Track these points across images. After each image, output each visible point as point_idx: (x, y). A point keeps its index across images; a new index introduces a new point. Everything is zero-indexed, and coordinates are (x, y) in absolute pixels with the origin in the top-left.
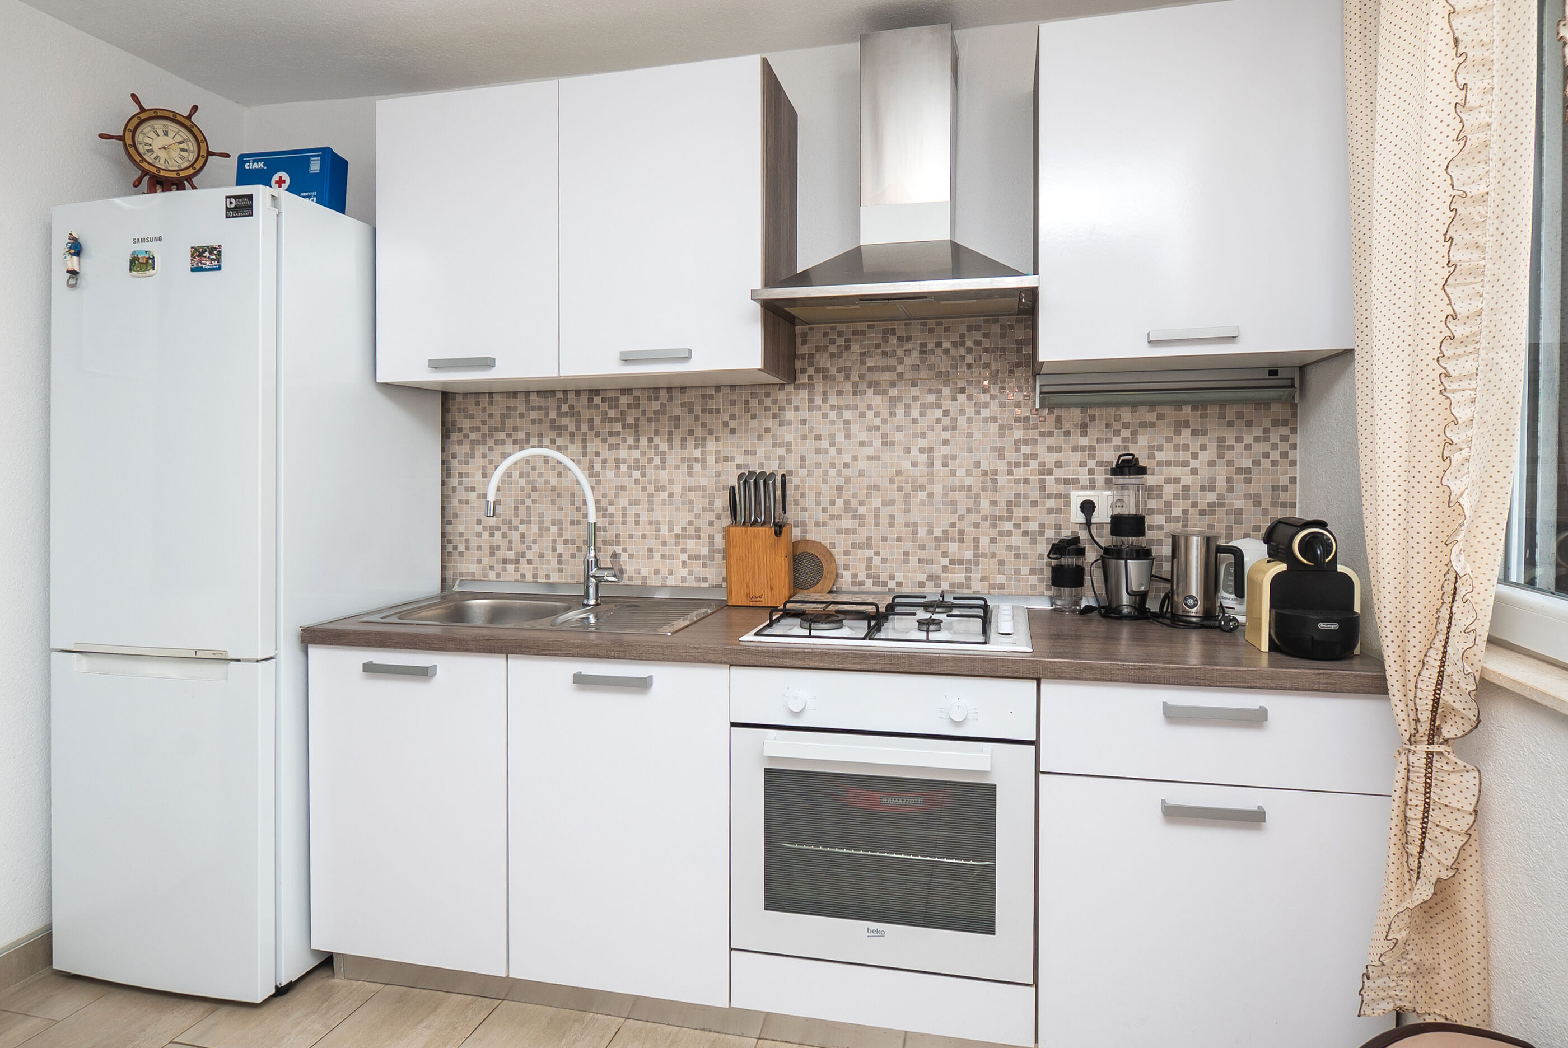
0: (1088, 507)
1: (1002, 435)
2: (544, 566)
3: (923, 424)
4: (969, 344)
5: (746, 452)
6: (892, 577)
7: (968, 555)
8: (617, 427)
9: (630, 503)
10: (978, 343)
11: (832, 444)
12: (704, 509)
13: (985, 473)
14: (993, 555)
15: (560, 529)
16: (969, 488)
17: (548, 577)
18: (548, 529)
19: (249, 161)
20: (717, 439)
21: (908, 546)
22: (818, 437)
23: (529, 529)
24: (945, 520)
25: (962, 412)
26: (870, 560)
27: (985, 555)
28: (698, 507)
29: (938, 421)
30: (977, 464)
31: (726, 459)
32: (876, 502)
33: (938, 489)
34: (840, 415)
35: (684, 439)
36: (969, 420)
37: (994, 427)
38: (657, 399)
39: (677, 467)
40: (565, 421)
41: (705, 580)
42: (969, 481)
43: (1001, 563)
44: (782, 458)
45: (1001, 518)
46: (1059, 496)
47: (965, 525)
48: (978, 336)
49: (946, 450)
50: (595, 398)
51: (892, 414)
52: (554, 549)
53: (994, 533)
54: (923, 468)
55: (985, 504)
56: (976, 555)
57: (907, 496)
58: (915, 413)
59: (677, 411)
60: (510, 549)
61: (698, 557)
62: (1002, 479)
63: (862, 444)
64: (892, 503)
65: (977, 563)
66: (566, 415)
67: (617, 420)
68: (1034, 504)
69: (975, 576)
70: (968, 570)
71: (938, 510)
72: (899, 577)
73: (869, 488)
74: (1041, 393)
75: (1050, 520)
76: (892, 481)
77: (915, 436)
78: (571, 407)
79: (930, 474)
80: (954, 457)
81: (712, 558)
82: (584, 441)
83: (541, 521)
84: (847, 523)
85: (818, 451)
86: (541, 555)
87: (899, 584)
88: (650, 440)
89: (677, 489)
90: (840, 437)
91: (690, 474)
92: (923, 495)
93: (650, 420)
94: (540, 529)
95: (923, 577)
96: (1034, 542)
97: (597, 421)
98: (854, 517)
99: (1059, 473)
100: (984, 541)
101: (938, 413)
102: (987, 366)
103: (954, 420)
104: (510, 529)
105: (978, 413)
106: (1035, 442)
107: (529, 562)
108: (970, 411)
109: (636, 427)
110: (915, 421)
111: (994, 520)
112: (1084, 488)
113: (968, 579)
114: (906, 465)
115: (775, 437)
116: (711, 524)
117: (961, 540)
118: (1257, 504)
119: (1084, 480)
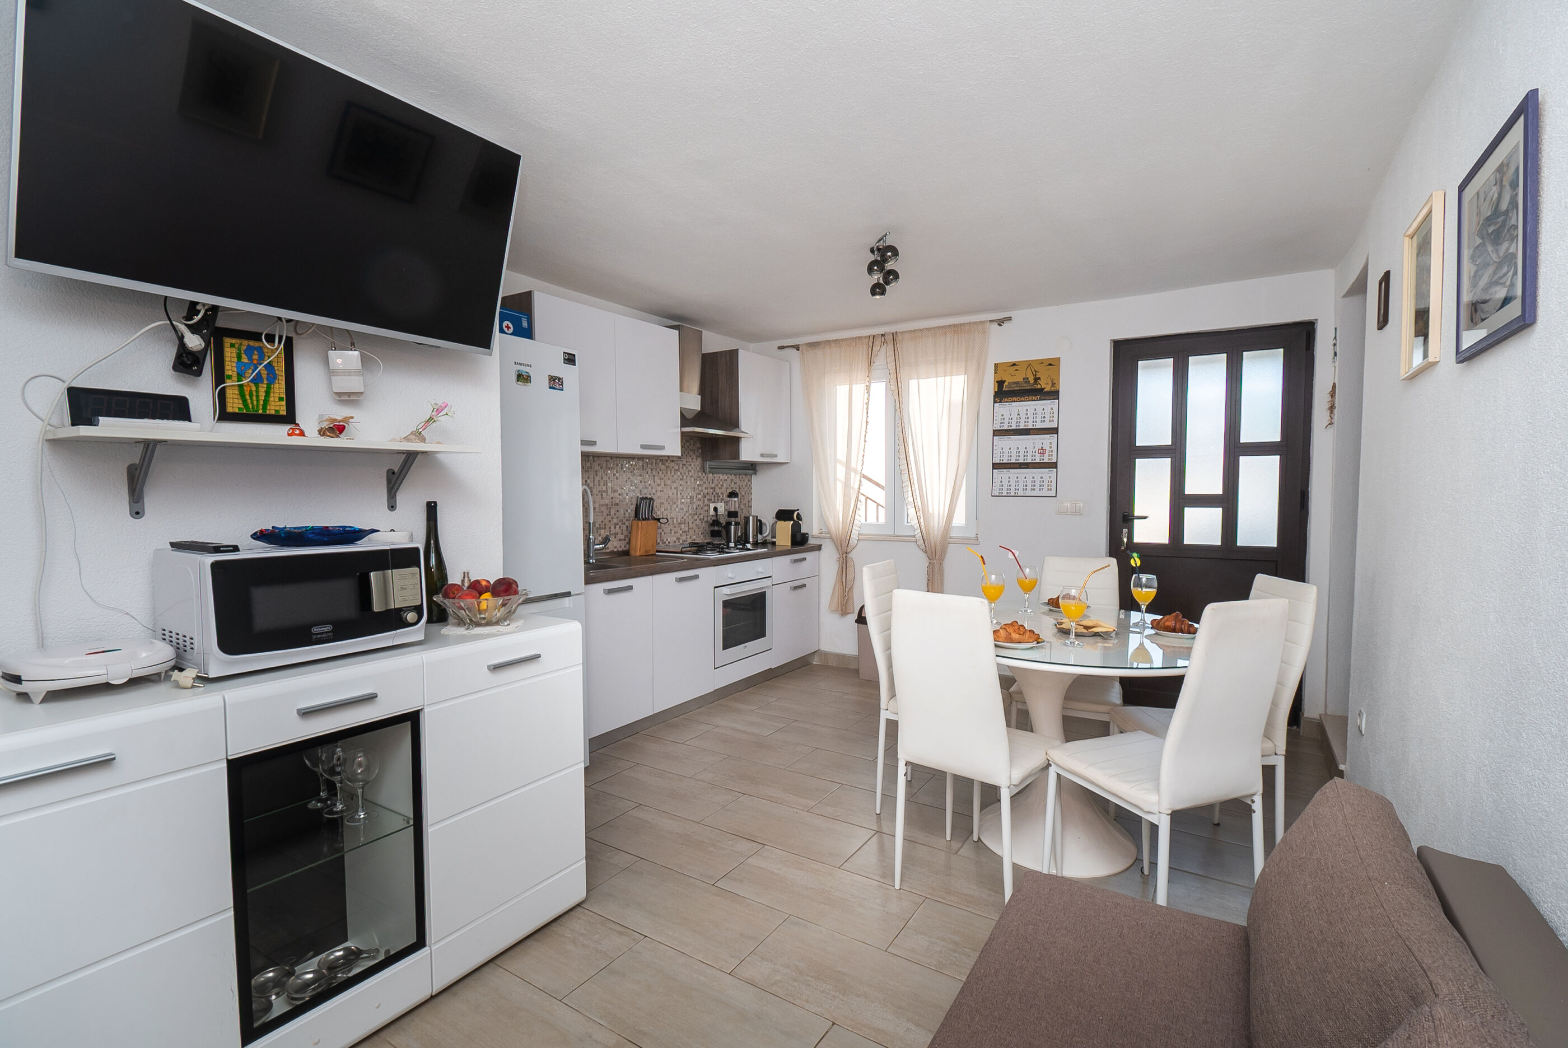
0: (716, 509)
1: (694, 483)
6: (667, 540)
7: (686, 529)
10: (688, 447)
12: (607, 515)
13: (690, 497)
14: (692, 528)
16: (686, 503)
20: (611, 481)
21: (671, 527)
22: (646, 482)
24: (680, 516)
25: (685, 474)
26: (661, 533)
27: (690, 529)
29: (679, 477)
30: (689, 494)
31: (615, 491)
32: (663, 510)
33: (679, 503)
34: (652, 473)
35: (600, 482)
36: (687, 477)
37: (693, 480)
38: (590, 461)
39: (597, 495)
41: (608, 548)
42: (686, 500)
43: (694, 531)
44: (634, 491)
45: (694, 514)
46: (707, 505)
47: (686, 517)
49: (681, 488)
51: (667, 473)
53: (693, 520)
54: (675, 495)
55: (690, 509)
57: (671, 506)
58: (673, 473)
59: (597, 468)
62: (694, 500)
63: (659, 485)
64: (667, 509)
65: (688, 532)
68: (701, 508)
69: (689, 537)
70: (686, 535)
72: (669, 539)
73: (661, 503)
74: (709, 468)
76: (667, 501)
77: (673, 482)
79: (677, 498)
80: (683, 491)
85: (646, 488)
87: (669, 542)
89: (597, 505)
90: (652, 482)
91: (602, 499)
92: (675, 506)
95: (675, 539)
96: (702, 522)
99: (707, 497)
100: (690, 523)
102: (690, 456)
103: (683, 476)
105: (689, 474)
106: (702, 485)
111: (692, 515)
112: (713, 502)
113: (687, 538)
114: (671, 493)
115: (631, 481)
116: (610, 521)
117: (685, 523)
118: (745, 507)
119: (713, 500)
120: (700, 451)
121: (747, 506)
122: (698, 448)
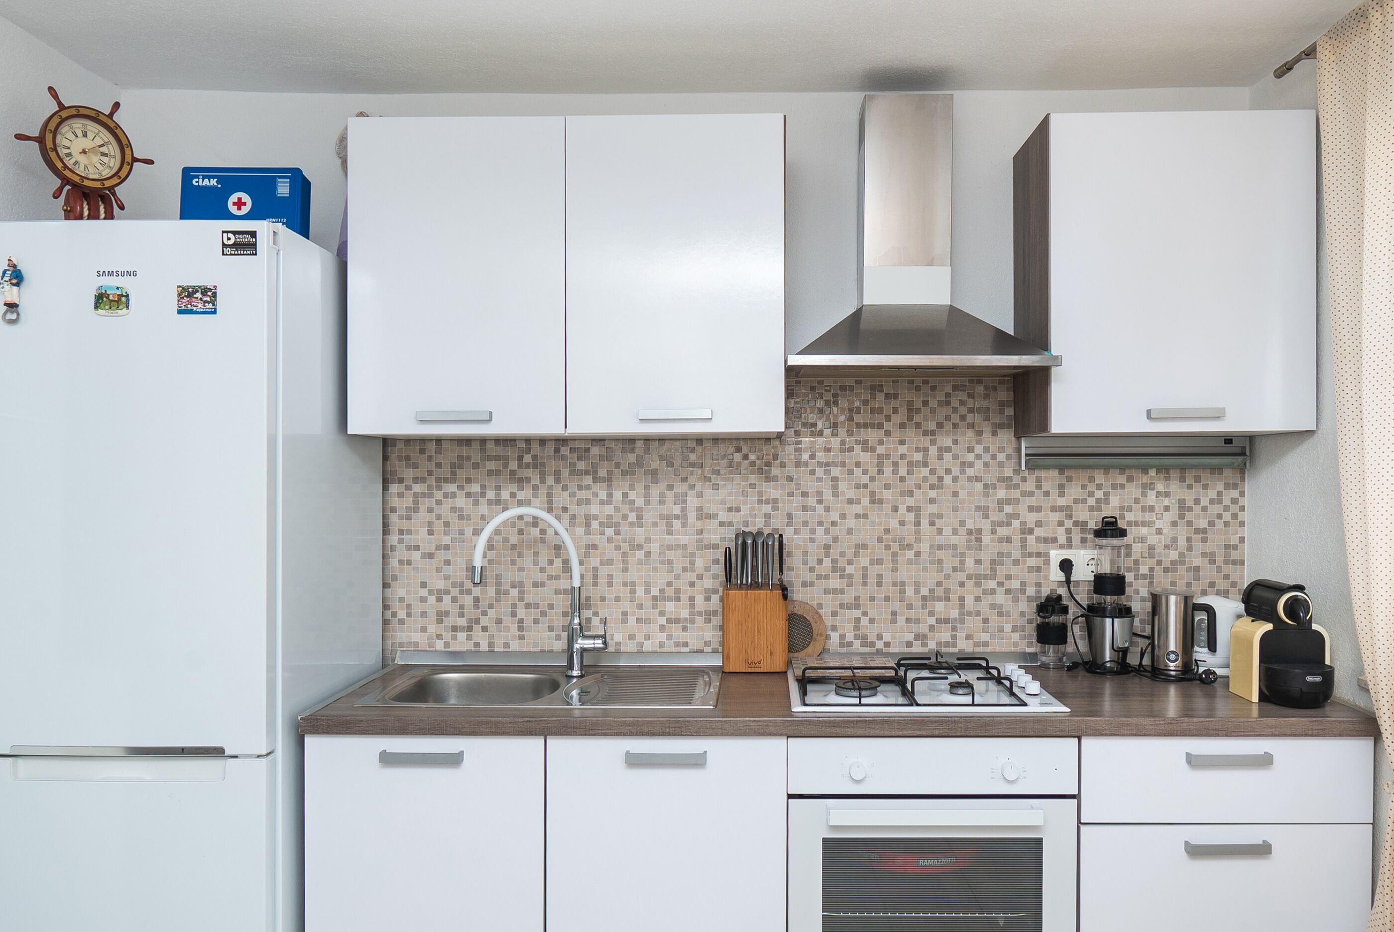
0: (1067, 565)
1: (986, 495)
2: (502, 633)
3: (911, 482)
4: (955, 403)
5: (730, 509)
6: (880, 637)
7: (954, 614)
8: (588, 480)
9: (602, 564)
10: (962, 403)
11: (820, 502)
13: (970, 532)
14: (978, 614)
15: (522, 592)
16: (955, 547)
17: (507, 645)
18: (507, 593)
19: (197, 177)
20: (700, 495)
21: (896, 605)
22: (805, 494)
23: (484, 592)
24: (930, 579)
25: (948, 471)
26: (858, 620)
27: (970, 614)
28: (678, 566)
29: (925, 479)
30: (962, 523)
31: (709, 517)
33: (924, 547)
34: (827, 472)
35: (662, 495)
36: (955, 479)
37: (979, 486)
38: (633, 450)
39: (655, 524)
40: (528, 473)
41: (686, 644)
42: (954, 540)
43: (986, 621)
44: (767, 516)
45: (985, 577)
46: (1039, 555)
47: (952, 584)
48: (963, 396)
49: (933, 509)
50: (562, 449)
51: (880, 472)
52: (514, 614)
53: (978, 592)
54: (910, 527)
55: (970, 562)
56: (961, 614)
57: (895, 554)
58: (903, 471)
59: (655, 464)
60: (462, 615)
61: (677, 621)
62: (986, 539)
63: (850, 501)
64: (879, 562)
65: (962, 621)
66: (528, 466)
67: (587, 473)
68: (1016, 562)
69: (961, 635)
70: (954, 629)
71: (925, 569)
72: (887, 637)
73: (857, 546)
74: (1027, 455)
75: (1032, 578)
76: (880, 540)
77: (903, 494)
78: (535, 457)
79: (918, 532)
80: (940, 516)
81: (693, 622)
82: (549, 495)
83: (499, 584)
84: (835, 583)
85: (805, 508)
86: (499, 621)
87: (887, 644)
88: (625, 495)
89: (654, 547)
90: (828, 495)
91: (670, 533)
92: (910, 554)
93: (624, 473)
94: (498, 592)
95: (910, 637)
96: (1016, 600)
97: (565, 473)
98: (842, 577)
99: (1038, 532)
100: (969, 600)
101: (925, 472)
102: (972, 426)
103: (941, 479)
104: (461, 592)
105: (963, 472)
106: (1017, 501)
107: (485, 629)
108: (956, 471)
109: (609, 480)
110: (902, 479)
111: (978, 579)
112: (1062, 547)
113: (954, 637)
114: (894, 524)
115: (760, 494)
116: (692, 584)
117: (948, 599)
118: (1212, 562)
119: (1062, 539)
120: (1009, 411)
121: (1220, 559)
122: (1002, 404)
